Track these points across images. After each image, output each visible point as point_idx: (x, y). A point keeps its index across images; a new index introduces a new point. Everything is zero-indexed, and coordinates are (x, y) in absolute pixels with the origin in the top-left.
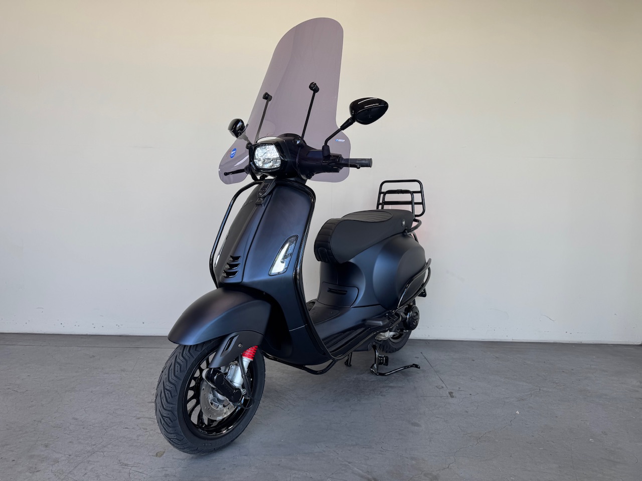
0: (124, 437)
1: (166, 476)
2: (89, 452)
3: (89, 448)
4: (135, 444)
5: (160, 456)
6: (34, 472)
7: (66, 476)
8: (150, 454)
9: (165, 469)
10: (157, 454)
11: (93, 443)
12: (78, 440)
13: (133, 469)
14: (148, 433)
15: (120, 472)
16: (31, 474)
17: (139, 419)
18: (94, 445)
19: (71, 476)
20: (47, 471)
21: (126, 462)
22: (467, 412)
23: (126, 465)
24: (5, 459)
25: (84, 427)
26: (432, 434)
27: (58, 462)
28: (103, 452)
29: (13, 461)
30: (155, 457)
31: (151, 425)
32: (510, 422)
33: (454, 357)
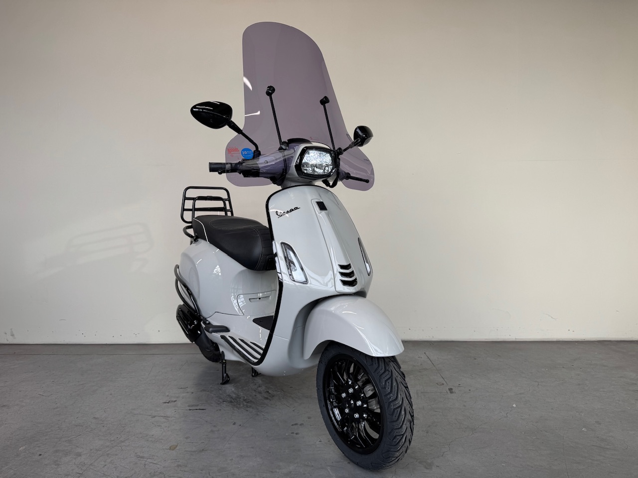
0: (141, 433)
1: (179, 466)
2: (108, 446)
3: (108, 444)
4: (150, 439)
5: (173, 450)
6: (58, 465)
7: (87, 467)
8: (164, 448)
9: (178, 460)
10: (170, 447)
12: (98, 436)
13: (148, 460)
14: (162, 430)
15: (136, 464)
16: (56, 467)
17: (154, 417)
18: (113, 440)
20: (70, 464)
21: (141, 455)
22: (465, 406)
23: (142, 457)
24: (33, 453)
25: (103, 425)
26: (429, 426)
27: (80, 455)
28: (120, 446)
29: (40, 455)
30: (168, 450)
31: (165, 422)
32: (505, 415)
33: (457, 356)
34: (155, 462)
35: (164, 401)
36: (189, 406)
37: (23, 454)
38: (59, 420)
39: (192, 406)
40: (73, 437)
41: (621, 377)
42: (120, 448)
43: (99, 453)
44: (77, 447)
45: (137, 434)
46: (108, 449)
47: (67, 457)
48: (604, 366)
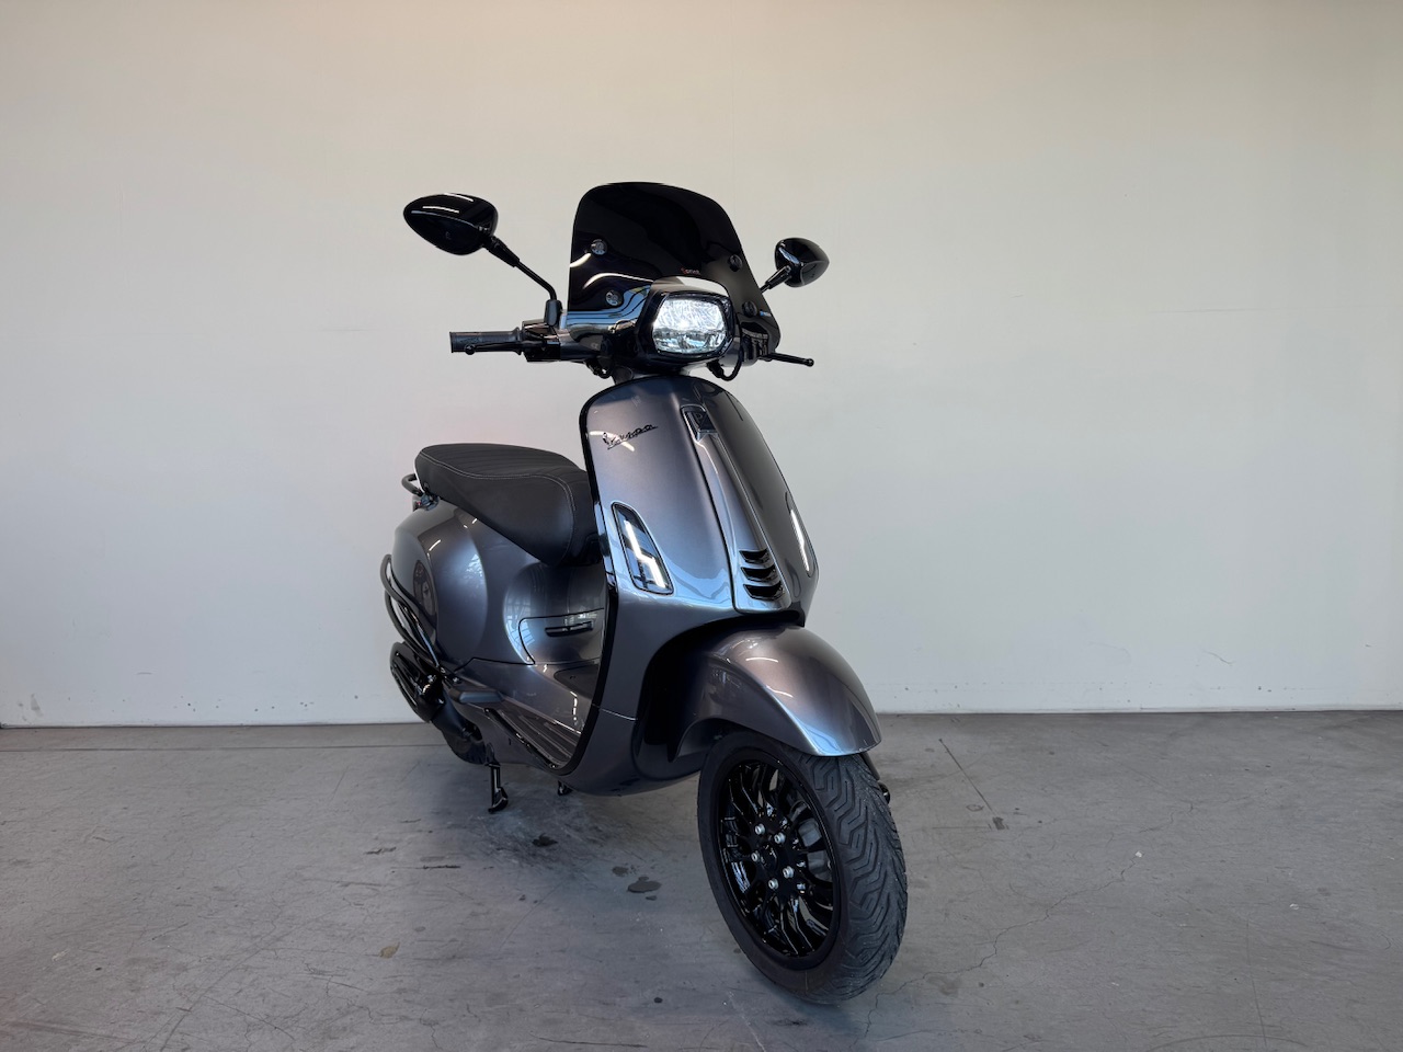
0: (317, 920)
1: (400, 991)
2: (247, 950)
3: (246, 944)
4: (338, 933)
5: (389, 956)
6: (138, 990)
7: (202, 995)
8: (369, 952)
9: (398, 978)
10: (382, 952)
11: (256, 933)
12: (225, 927)
13: (333, 980)
14: (365, 912)
15: (307, 986)
16: (133, 994)
17: (347, 885)
18: (256, 937)
19: (211, 995)
20: (164, 987)
21: (321, 967)
22: (1029, 856)
23: (322, 973)
24: (83, 966)
25: (236, 902)
26: (951, 901)
27: (186, 970)
28: (274, 949)
29: (99, 969)
30: (378, 958)
31: (370, 897)
32: (1120, 876)
33: (1012, 747)
34: (349, 983)
35: (369, 850)
36: (423, 860)
37: (63, 967)
38: (139, 894)
39: (430, 859)
40: (170, 929)
41: (1375, 790)
42: (273, 953)
43: (227, 963)
44: (179, 951)
45: (309, 922)
46: (246, 955)
47: (157, 974)
48: (1338, 767)
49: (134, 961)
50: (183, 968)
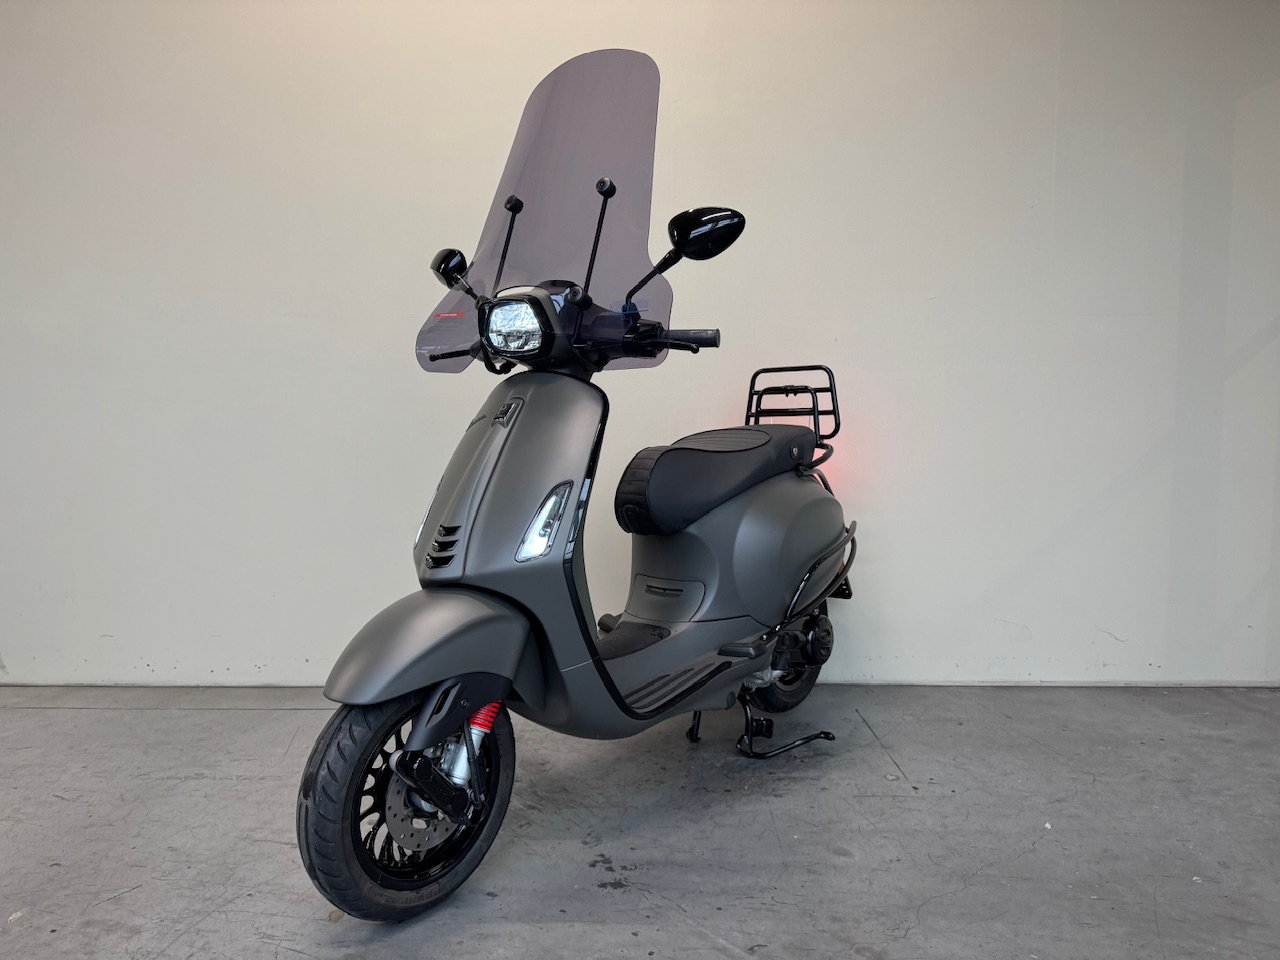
0: (267, 883)
1: (347, 957)
2: (198, 913)
3: (198, 906)
4: (288, 897)
5: (336, 921)
6: (92, 953)
8: (317, 916)
9: (345, 944)
10: (330, 915)
11: (207, 896)
12: (178, 889)
13: (282, 945)
15: (258, 951)
16: (86, 957)
17: (296, 847)
18: (209, 899)
20: (118, 950)
21: (269, 932)
22: (945, 826)
23: (271, 937)
24: (38, 928)
25: (189, 865)
26: (874, 870)
27: (139, 932)
28: (225, 912)
29: (53, 931)
30: (326, 922)
32: (1031, 846)
33: (923, 718)
34: (298, 948)
37: (19, 928)
38: (95, 853)
40: (124, 890)
41: (1263, 765)
42: (224, 916)
43: (179, 927)
44: (133, 913)
45: (259, 885)
46: (198, 918)
47: (111, 936)
48: (1228, 741)
49: (88, 924)
50: (136, 931)
